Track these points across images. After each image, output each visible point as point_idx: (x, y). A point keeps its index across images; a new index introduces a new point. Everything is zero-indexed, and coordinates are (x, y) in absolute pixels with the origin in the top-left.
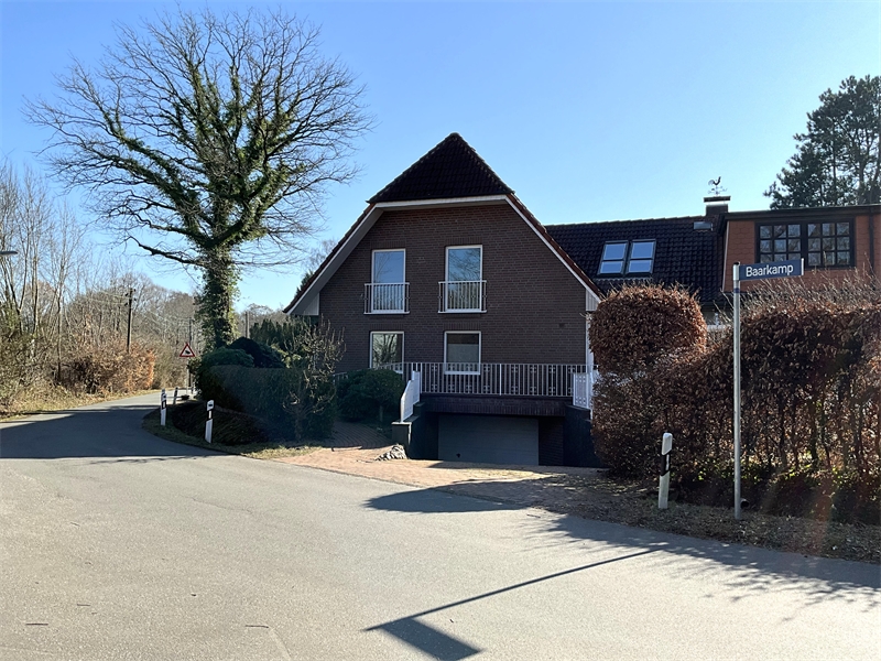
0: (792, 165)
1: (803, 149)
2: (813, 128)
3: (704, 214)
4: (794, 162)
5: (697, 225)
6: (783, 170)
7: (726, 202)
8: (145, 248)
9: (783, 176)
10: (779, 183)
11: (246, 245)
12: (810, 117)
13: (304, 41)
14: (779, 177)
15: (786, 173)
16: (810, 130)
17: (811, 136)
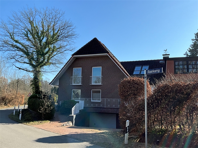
0: (191, 47)
1: (194, 43)
2: (196, 37)
3: (162, 59)
4: (192, 46)
5: (160, 62)
6: (189, 48)
7: (169, 56)
8: (17, 67)
9: (189, 50)
10: (188, 52)
11: (45, 67)
12: (195, 35)
13: (60, 15)
14: (188, 50)
15: (190, 49)
16: (196, 38)
17: (196, 39)
